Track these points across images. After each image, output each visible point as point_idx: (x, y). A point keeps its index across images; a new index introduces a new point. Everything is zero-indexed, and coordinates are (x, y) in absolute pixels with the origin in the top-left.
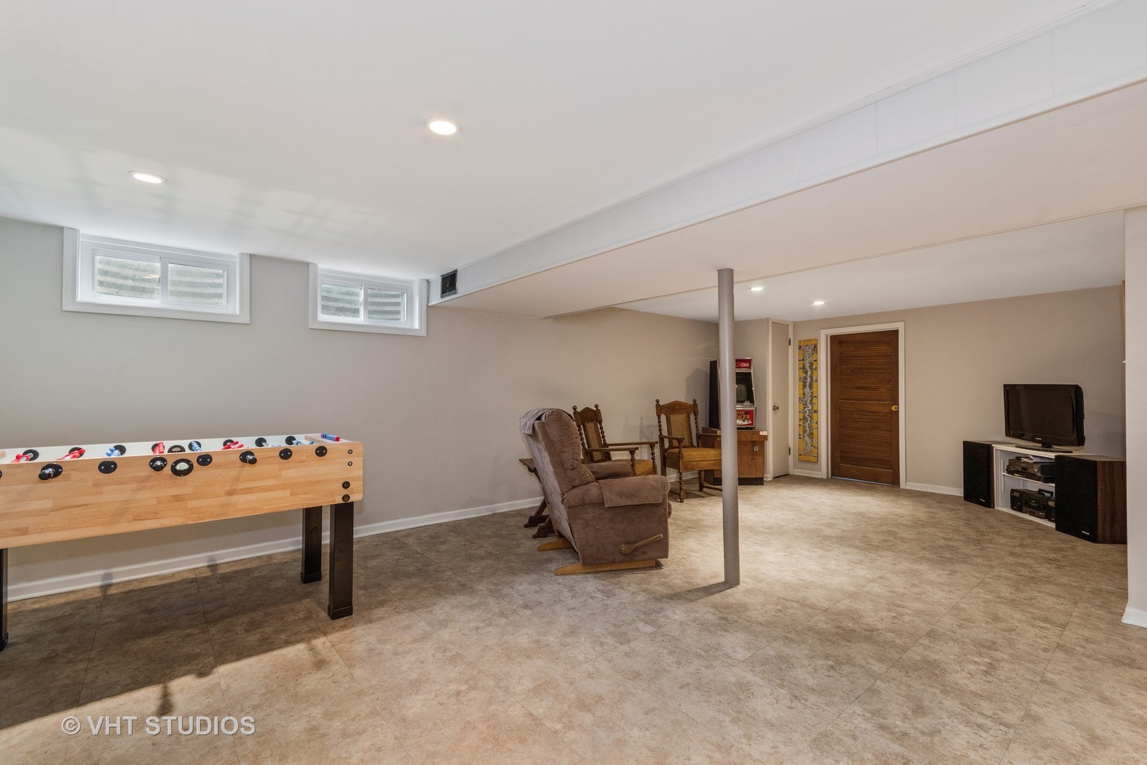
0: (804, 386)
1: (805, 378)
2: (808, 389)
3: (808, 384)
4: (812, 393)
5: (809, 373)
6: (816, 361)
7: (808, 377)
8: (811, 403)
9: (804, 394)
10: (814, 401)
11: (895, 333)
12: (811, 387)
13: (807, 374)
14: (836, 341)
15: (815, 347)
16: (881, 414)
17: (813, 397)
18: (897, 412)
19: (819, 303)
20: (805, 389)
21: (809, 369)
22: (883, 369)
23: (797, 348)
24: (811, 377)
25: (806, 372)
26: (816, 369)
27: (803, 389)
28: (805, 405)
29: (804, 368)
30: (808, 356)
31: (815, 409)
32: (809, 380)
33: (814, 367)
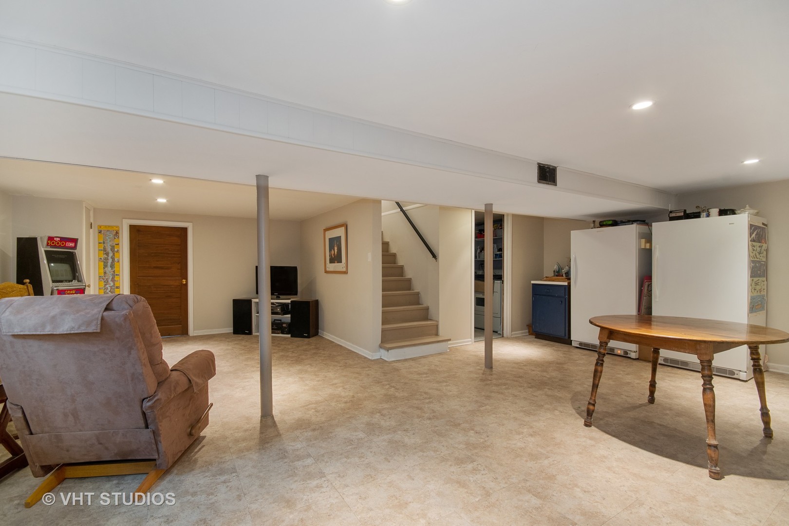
0: (105, 266)
1: (106, 259)
2: (109, 269)
3: (109, 264)
4: (114, 272)
5: (111, 255)
6: (118, 244)
7: (109, 258)
8: (113, 280)
9: (105, 273)
10: (116, 278)
11: (184, 230)
12: (112, 266)
13: (108, 255)
14: (135, 230)
15: (117, 233)
16: (173, 286)
17: (114, 275)
18: (186, 285)
19: (162, 200)
20: (106, 269)
21: (110, 252)
22: (174, 254)
23: (97, 232)
24: (113, 259)
25: (107, 254)
26: (118, 251)
27: (104, 268)
28: (106, 282)
29: (105, 250)
30: (109, 240)
31: (117, 284)
32: (110, 261)
33: (116, 250)
